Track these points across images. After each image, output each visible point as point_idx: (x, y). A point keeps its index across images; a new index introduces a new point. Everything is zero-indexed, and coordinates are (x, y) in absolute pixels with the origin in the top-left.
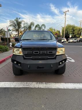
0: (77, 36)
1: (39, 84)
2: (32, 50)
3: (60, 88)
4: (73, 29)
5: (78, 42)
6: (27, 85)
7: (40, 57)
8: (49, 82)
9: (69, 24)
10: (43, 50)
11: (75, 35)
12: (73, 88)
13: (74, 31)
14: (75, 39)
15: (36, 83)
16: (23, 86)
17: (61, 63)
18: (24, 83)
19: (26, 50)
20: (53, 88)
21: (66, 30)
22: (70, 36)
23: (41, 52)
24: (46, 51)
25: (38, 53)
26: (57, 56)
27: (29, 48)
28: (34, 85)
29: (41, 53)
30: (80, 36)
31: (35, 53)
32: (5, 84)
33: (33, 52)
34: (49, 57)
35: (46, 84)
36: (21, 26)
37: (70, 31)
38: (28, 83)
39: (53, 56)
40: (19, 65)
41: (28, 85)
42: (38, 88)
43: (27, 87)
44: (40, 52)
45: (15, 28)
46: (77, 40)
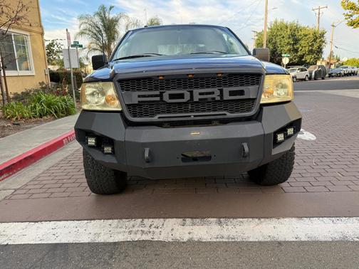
0: (308, 58)
1: (194, 224)
2: (156, 89)
3: (281, 239)
4: (293, 35)
5: (310, 79)
6: (143, 232)
7: (192, 116)
8: (234, 218)
9: (279, 21)
10: (202, 87)
11: (302, 57)
12: (337, 236)
13: (296, 41)
14: (302, 70)
15: (180, 220)
16: (126, 235)
17: (280, 137)
18: (132, 222)
19: (133, 89)
20: (251, 240)
21: (269, 41)
22: (286, 61)
23: (196, 92)
24: (216, 91)
25: (182, 96)
26: (265, 108)
27: (144, 79)
28: (172, 229)
29: (196, 99)
30: (318, 59)
31: (172, 96)
32: (55, 231)
33: (161, 95)
34: (229, 115)
35: (220, 223)
36: (116, 32)
37: (284, 45)
38: (148, 222)
39: (249, 110)
40: (108, 149)
41: (146, 229)
42: (190, 241)
43: (145, 237)
44: (191, 93)
45: (98, 39)
46: (307, 73)
